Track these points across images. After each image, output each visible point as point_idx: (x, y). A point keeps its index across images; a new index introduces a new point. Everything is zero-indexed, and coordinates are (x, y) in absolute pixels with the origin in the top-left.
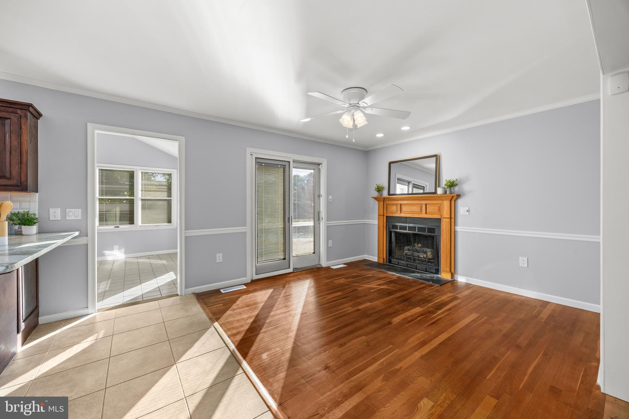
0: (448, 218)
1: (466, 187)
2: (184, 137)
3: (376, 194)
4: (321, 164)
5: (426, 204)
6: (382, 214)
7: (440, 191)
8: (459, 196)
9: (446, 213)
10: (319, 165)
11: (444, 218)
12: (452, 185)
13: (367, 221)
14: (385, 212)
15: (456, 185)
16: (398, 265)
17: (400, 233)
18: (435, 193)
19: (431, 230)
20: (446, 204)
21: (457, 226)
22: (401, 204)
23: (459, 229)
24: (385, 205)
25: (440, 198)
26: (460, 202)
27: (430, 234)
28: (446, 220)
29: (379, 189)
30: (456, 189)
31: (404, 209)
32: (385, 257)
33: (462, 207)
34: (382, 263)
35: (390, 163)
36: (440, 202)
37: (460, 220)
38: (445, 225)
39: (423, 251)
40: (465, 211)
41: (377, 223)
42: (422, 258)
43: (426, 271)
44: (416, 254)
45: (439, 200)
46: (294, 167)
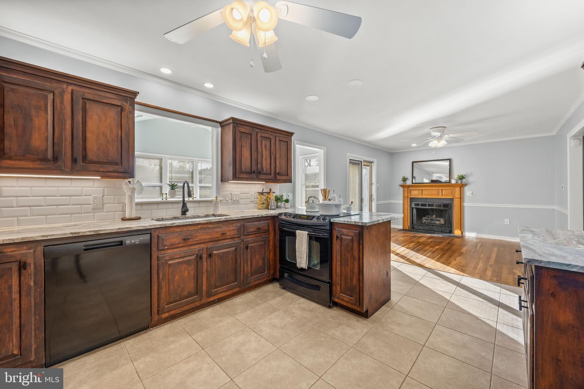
0: (459, 198)
1: (470, 179)
2: (325, 148)
3: (401, 183)
4: (373, 162)
5: (442, 190)
6: (407, 196)
7: (453, 182)
8: (466, 185)
9: (457, 195)
10: (371, 163)
11: (456, 198)
12: (462, 178)
13: (392, 201)
14: (409, 194)
15: (464, 178)
16: (420, 230)
17: (421, 209)
18: (450, 182)
19: (446, 205)
20: (457, 189)
21: (465, 203)
22: (422, 190)
23: (466, 204)
24: (409, 190)
25: (454, 186)
26: (466, 188)
27: (444, 208)
28: (458, 199)
29: (405, 180)
30: (464, 180)
31: (424, 192)
32: (409, 226)
33: (468, 192)
34: (408, 229)
35: (413, 162)
36: (453, 188)
37: (466, 199)
38: (456, 203)
39: (437, 219)
40: (470, 194)
41: (402, 203)
42: (438, 224)
43: (442, 232)
44: (433, 222)
45: (452, 187)
46: (364, 165)
